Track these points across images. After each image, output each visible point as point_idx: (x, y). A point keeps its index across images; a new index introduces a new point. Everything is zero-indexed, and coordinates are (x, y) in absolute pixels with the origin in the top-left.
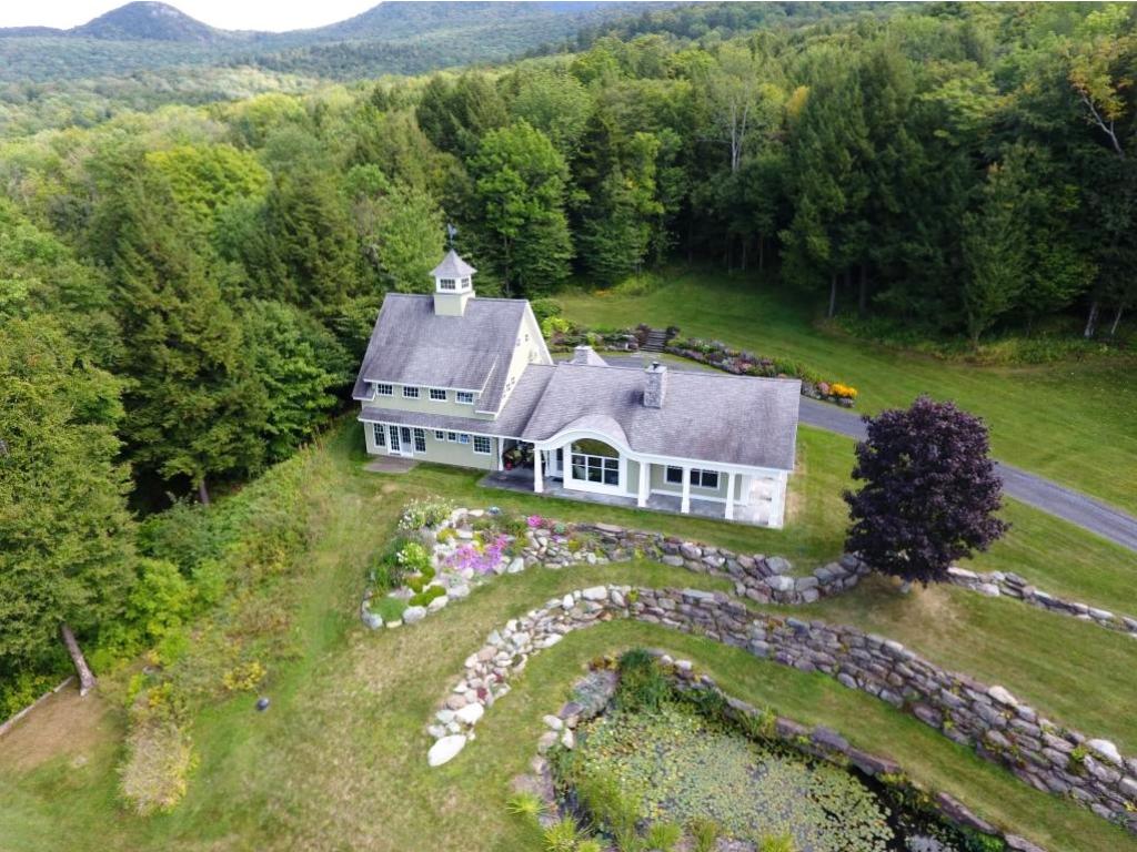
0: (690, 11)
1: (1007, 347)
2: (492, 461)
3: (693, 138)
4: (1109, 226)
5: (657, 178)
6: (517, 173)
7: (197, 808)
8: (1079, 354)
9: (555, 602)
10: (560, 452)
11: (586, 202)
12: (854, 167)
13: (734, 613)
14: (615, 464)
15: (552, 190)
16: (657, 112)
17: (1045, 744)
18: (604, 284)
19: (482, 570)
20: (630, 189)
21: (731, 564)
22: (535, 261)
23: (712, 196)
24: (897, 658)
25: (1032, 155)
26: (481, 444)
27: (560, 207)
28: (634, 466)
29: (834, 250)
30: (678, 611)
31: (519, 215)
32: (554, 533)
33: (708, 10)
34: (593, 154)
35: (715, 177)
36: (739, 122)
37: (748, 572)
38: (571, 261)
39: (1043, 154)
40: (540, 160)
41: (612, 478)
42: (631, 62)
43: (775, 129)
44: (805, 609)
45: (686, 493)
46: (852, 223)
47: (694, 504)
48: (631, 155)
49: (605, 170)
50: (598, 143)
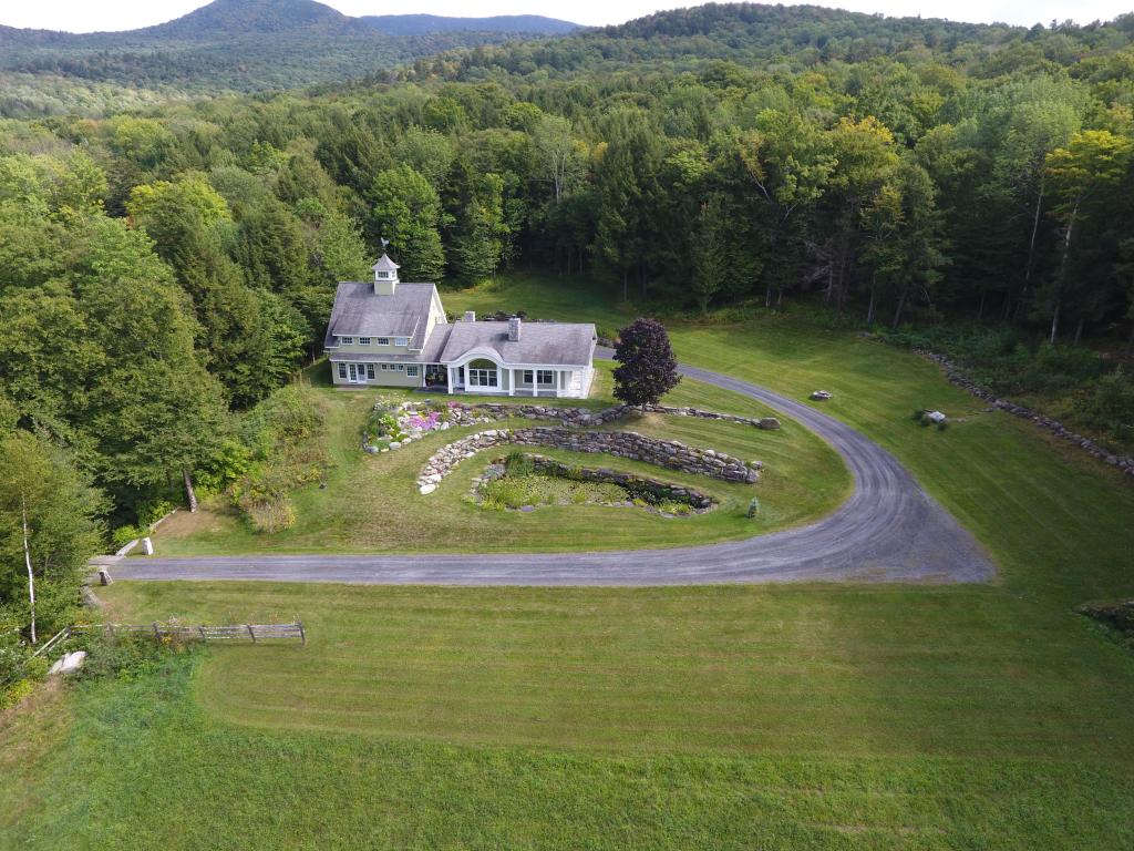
0: (518, 48)
1: (721, 314)
2: (419, 380)
3: (527, 178)
4: (765, 241)
5: (503, 206)
6: (403, 203)
7: (305, 524)
8: (760, 316)
9: (470, 437)
10: (461, 370)
11: (453, 223)
12: (630, 203)
13: (561, 433)
14: (495, 374)
15: (430, 214)
16: (500, 156)
17: (689, 455)
18: (468, 285)
19: (427, 427)
20: (485, 214)
21: (560, 413)
22: (419, 266)
23: (544, 219)
24: (636, 438)
25: (724, 199)
26: (412, 370)
27: (434, 227)
28: (506, 372)
29: (621, 255)
30: (534, 437)
31: (405, 232)
32: (463, 409)
33: (535, 48)
34: (457, 189)
35: (545, 206)
36: (560, 167)
37: (568, 416)
38: (445, 266)
39: (730, 198)
40: (420, 193)
41: (493, 382)
42: (474, 107)
43: (585, 173)
44: (596, 427)
45: (535, 389)
46: (632, 239)
47: (539, 393)
48: (483, 189)
49: (466, 200)
50: (459, 181)
